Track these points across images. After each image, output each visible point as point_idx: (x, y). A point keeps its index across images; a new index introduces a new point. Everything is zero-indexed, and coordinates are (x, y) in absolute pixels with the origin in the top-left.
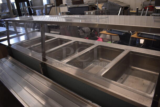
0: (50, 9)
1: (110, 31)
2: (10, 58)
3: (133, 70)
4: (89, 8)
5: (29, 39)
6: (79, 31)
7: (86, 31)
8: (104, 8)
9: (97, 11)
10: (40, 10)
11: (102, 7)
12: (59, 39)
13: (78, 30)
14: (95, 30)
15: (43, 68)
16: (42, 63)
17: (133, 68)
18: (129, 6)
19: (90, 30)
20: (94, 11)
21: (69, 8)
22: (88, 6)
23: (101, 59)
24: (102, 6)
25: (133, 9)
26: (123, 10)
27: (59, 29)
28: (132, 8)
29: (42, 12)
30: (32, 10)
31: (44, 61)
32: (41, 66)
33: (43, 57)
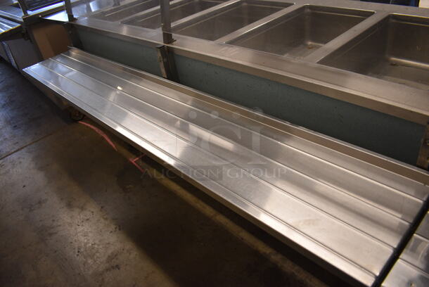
2: (75, 52)
3: (395, 64)
5: (119, 5)
15: (165, 60)
16: (162, 48)
17: (395, 61)
23: (310, 43)
31: (168, 43)
32: (159, 55)
33: (164, 34)
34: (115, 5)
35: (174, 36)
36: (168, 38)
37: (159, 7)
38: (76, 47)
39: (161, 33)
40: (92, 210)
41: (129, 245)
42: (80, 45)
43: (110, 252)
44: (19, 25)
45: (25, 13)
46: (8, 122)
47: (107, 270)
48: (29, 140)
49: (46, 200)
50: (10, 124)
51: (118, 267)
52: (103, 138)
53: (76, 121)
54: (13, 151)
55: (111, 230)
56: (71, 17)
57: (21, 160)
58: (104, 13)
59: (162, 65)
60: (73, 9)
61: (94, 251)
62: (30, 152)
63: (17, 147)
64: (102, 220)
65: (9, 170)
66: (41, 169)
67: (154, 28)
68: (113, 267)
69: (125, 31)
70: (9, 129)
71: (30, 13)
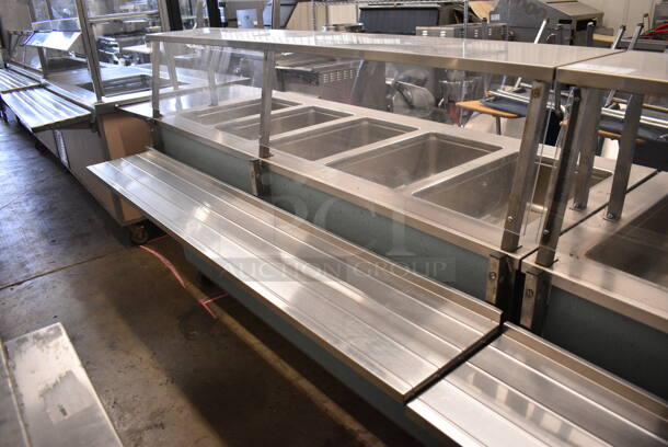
0: (290, 8)
1: (495, 100)
4: (441, 14)
6: (390, 100)
7: (416, 102)
8: (497, 17)
9: (462, 30)
10: (253, 13)
11: (491, 13)
12: (312, 111)
13: (389, 96)
14: (449, 101)
15: (258, 176)
16: (256, 163)
18: (602, 15)
19: (432, 99)
20: (451, 28)
21: (362, 9)
22: (436, 5)
24: (493, 9)
25: (612, 30)
26: (573, 31)
27: (318, 83)
28: (609, 26)
29: (260, 18)
30: (221, 9)
31: (264, 157)
32: (252, 169)
33: (261, 147)
34: (212, 105)
35: (272, 150)
36: (265, 152)
37: (258, 116)
38: (155, 147)
39: (258, 145)
40: (141, 355)
41: (181, 402)
42: (160, 147)
43: (154, 407)
44: (88, 112)
45: (99, 98)
46: (44, 235)
47: (149, 428)
48: (69, 261)
49: (82, 336)
50: (47, 237)
51: (162, 426)
52: (169, 270)
53: (136, 245)
54: (46, 271)
55: (160, 381)
56: (156, 113)
57: (56, 284)
58: (196, 113)
59: (254, 181)
60: (161, 102)
61: (135, 404)
62: (70, 276)
63: (52, 268)
64: (152, 369)
65: (38, 295)
66: (80, 298)
67: (250, 139)
68: (156, 426)
69: (220, 138)
70: (44, 243)
71: (106, 100)
